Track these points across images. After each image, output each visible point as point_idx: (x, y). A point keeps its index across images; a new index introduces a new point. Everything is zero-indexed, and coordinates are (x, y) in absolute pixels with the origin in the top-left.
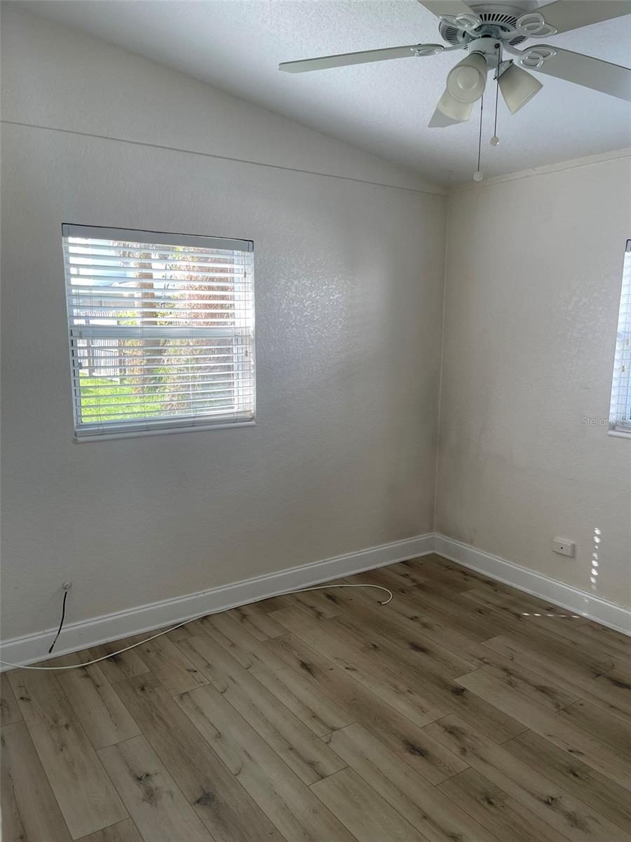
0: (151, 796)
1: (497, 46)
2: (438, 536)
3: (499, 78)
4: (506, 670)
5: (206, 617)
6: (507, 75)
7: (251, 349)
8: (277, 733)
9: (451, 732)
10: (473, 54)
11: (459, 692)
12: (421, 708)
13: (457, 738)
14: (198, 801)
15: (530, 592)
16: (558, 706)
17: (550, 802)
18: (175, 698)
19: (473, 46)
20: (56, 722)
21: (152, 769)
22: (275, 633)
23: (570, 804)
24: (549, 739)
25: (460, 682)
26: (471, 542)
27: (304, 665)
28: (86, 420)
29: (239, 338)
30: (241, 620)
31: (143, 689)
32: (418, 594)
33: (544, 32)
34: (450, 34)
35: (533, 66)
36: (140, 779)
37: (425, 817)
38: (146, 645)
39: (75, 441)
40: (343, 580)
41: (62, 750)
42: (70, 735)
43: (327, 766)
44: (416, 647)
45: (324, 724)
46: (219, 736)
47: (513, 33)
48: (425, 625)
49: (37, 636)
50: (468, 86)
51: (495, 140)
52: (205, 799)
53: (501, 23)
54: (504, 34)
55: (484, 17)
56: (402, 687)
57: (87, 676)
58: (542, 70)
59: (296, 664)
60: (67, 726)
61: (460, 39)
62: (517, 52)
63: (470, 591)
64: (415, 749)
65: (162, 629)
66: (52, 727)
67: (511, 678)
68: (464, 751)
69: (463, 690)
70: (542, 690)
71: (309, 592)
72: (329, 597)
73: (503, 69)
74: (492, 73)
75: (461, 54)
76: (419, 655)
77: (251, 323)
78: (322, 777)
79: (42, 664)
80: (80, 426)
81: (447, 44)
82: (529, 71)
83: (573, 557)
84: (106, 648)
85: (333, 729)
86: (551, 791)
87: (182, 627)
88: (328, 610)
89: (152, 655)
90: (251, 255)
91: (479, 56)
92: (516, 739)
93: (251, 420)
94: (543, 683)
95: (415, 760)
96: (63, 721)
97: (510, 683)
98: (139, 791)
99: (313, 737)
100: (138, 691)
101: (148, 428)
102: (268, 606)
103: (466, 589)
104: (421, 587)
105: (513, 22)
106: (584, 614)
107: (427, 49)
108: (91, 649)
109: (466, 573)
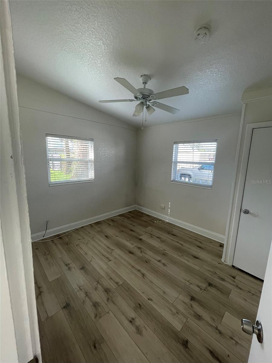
0: (69, 269)
1: (146, 101)
2: (136, 205)
3: (146, 108)
4: (151, 234)
5: (82, 227)
6: (148, 107)
7: (93, 164)
8: (100, 252)
9: (139, 248)
10: (141, 102)
11: (141, 239)
12: (132, 243)
13: (140, 249)
14: (81, 269)
15: (156, 217)
16: (161, 241)
17: (159, 261)
18: (75, 246)
19: (141, 101)
20: (45, 254)
21: (69, 263)
22: (99, 229)
23: (163, 261)
24: (159, 248)
25: (141, 237)
26: (144, 207)
27: (106, 236)
28: (52, 181)
29: (90, 161)
30: (91, 227)
31: (67, 244)
32: (132, 219)
33: (155, 99)
34: (136, 98)
35: (154, 106)
36: (67, 265)
37: (133, 267)
38: (68, 234)
39: (49, 186)
40: (115, 216)
41: (47, 260)
42: (49, 257)
43: (111, 258)
44: (131, 230)
45: (111, 249)
46: (86, 254)
47: (149, 99)
48: (133, 226)
49: (40, 233)
50: (140, 109)
51: (146, 121)
52: (83, 268)
53: (147, 97)
54: (147, 99)
55: (143, 95)
56: (128, 239)
57: (53, 242)
58: (155, 107)
59: (104, 236)
60: (48, 254)
61: (138, 99)
62: (150, 103)
63: (144, 217)
64: (131, 253)
65: (72, 230)
66: (44, 255)
67: (151, 236)
68: (141, 252)
69: (142, 239)
70: (158, 237)
71: (108, 220)
72: (112, 220)
73: (147, 106)
74: (145, 107)
75: (139, 102)
76: (132, 232)
77: (93, 158)
78: (110, 261)
79: (41, 240)
80: (50, 182)
81: (136, 100)
82: (152, 106)
83: (165, 209)
84: (58, 235)
85: (113, 250)
86: (159, 259)
87: (77, 229)
88: (111, 223)
89: (69, 236)
90: (93, 142)
91: (142, 103)
92: (152, 248)
93: (93, 180)
94: (158, 236)
95: (131, 255)
96: (47, 253)
97: (152, 237)
98: (67, 268)
99: (108, 252)
100: (66, 245)
101: (68, 183)
102: (98, 223)
103: (142, 217)
104: (132, 217)
105: (149, 96)
106: (167, 221)
107: (131, 100)
108: (54, 236)
109: (143, 213)
